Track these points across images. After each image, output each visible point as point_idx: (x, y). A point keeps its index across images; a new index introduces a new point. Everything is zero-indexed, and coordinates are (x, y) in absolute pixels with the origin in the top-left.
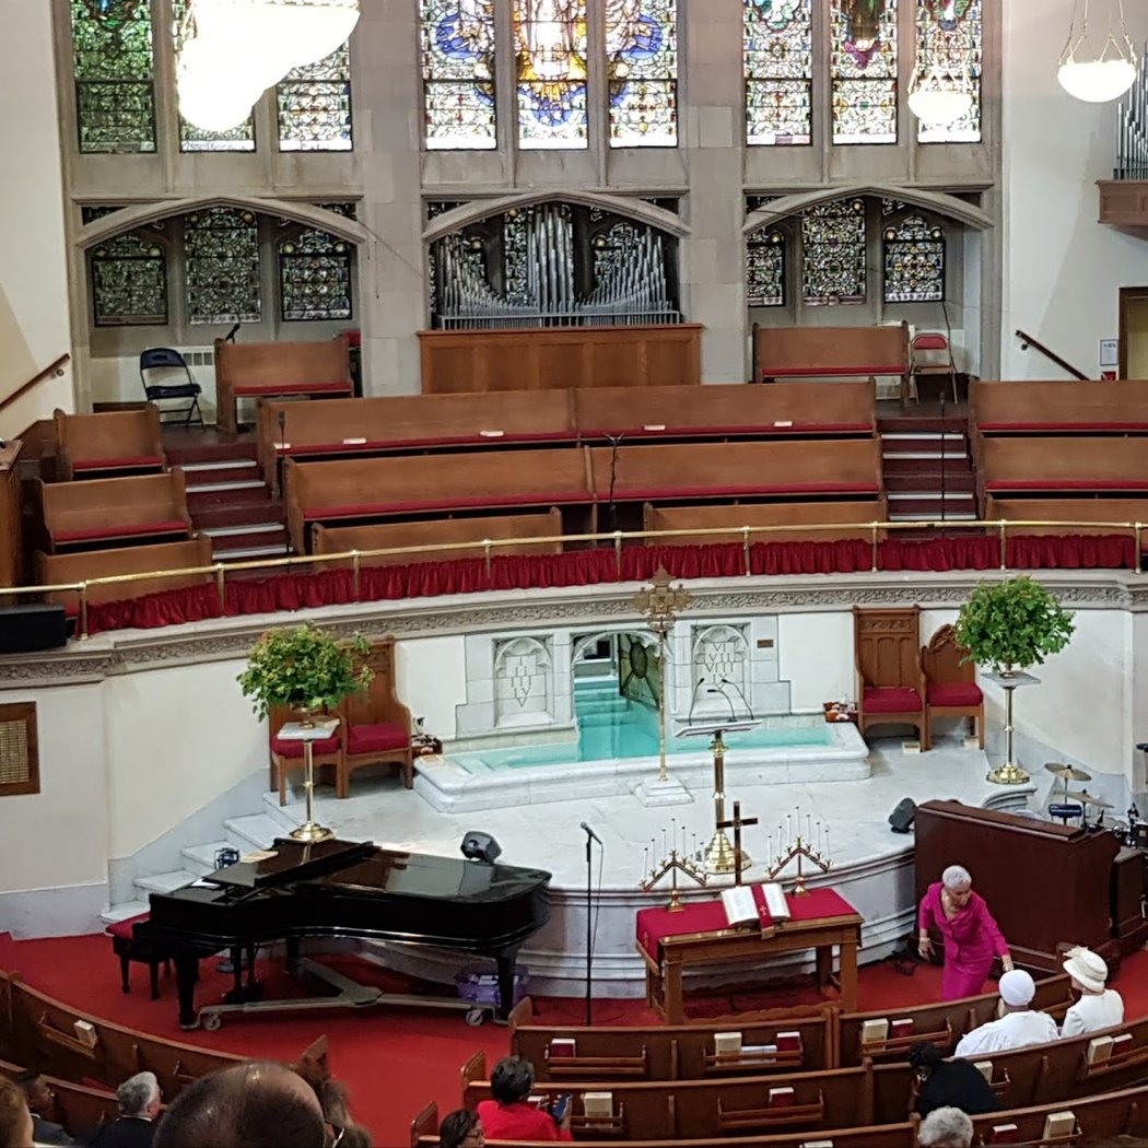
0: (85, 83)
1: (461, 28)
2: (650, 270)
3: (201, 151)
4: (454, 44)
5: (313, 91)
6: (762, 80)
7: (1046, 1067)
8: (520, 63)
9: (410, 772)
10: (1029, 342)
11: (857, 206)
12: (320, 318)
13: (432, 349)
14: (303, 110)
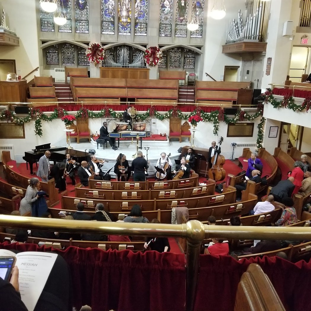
0: (42, 19)
1: (109, 11)
2: (141, 59)
3: (62, 32)
4: (107, 14)
5: (82, 22)
6: (163, 24)
7: (185, 193)
8: (119, 19)
9: (90, 140)
10: (208, 75)
11: (180, 50)
12: (85, 65)
13: (102, 70)
14: (80, 25)
